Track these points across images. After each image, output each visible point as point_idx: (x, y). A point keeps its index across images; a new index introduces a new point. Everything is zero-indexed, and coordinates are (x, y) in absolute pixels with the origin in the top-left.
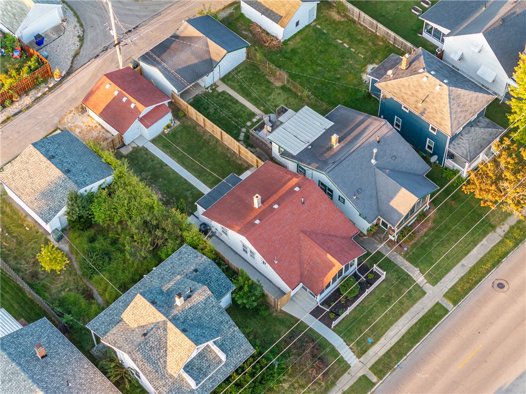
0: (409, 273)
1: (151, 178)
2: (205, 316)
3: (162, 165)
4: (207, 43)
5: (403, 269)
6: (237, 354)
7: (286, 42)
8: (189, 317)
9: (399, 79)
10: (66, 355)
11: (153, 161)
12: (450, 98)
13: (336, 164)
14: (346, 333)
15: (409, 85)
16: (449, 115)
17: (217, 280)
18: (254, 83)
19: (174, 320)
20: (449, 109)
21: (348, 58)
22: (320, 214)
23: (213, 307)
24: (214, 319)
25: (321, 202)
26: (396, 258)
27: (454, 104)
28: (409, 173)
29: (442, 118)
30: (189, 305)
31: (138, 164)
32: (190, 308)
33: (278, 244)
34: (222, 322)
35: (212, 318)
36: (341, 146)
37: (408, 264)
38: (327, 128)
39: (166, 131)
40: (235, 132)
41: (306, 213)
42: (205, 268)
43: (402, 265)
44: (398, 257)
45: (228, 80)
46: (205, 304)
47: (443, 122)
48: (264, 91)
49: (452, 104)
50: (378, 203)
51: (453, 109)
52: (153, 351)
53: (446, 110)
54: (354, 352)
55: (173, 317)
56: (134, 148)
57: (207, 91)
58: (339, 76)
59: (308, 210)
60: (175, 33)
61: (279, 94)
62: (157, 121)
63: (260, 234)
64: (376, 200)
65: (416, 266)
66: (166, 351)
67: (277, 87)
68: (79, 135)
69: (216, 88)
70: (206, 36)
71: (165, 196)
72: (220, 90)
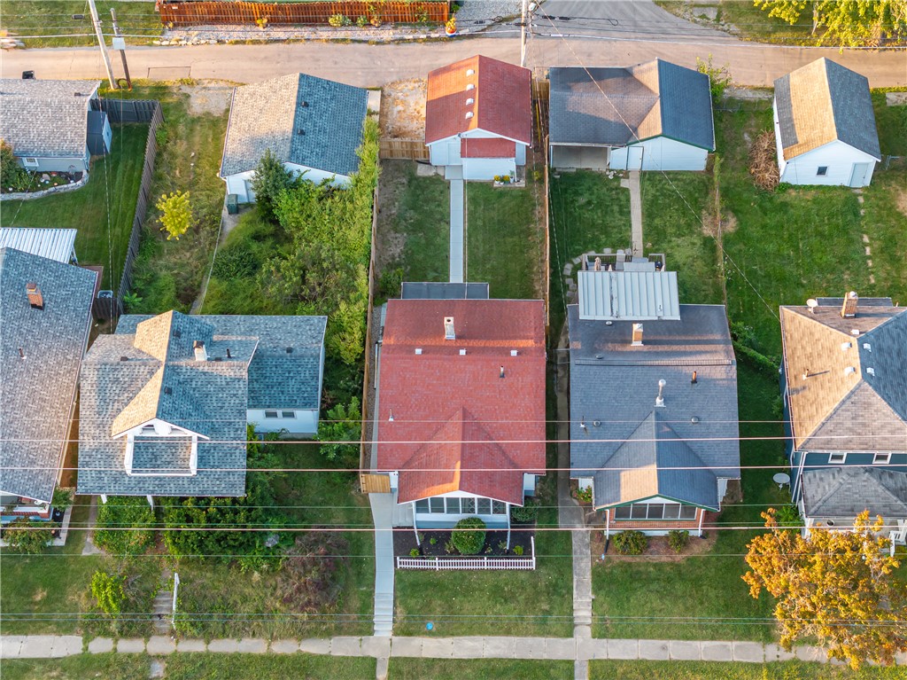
0: (575, 592)
1: (411, 224)
2: (214, 398)
3: (445, 219)
4: (652, 106)
5: (575, 580)
6: (218, 479)
7: (787, 187)
8: (194, 383)
9: (814, 322)
10: (65, 327)
11: (439, 205)
12: (849, 397)
13: (599, 362)
14: (407, 586)
15: (819, 340)
16: (823, 420)
17: (303, 383)
18: (676, 207)
19: (171, 371)
20: (831, 411)
21: (848, 268)
22: (511, 408)
23: (235, 395)
24: (223, 411)
25: (529, 394)
26: (582, 559)
27: (848, 411)
28: (698, 458)
29: (811, 418)
30: (206, 368)
31: (418, 196)
32: (205, 373)
33: (416, 400)
34: (230, 423)
35: (222, 408)
36: (640, 349)
37: (588, 578)
38: (664, 318)
39: (497, 184)
40: (577, 247)
41: (494, 392)
42: (302, 356)
43: (578, 575)
44: (585, 560)
45: (649, 179)
46: (227, 383)
47: (807, 423)
48: (679, 227)
49: (843, 407)
50: (609, 460)
51: (839, 415)
52: (114, 386)
53: (828, 410)
54: (394, 621)
55: (173, 366)
56: (437, 174)
57: (607, 173)
58: (805, 282)
59: (500, 391)
60: (631, 68)
61: (694, 244)
62: (483, 157)
64: (611, 454)
65: (595, 591)
66: (131, 398)
67: (700, 234)
68: (395, 112)
69: (622, 177)
70: (661, 96)
71: (403, 256)
72: (624, 184)
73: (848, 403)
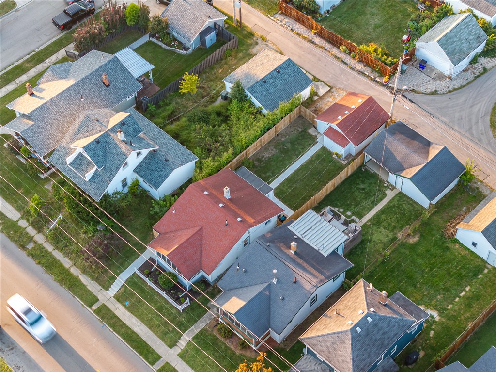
0: (187, 332)
1: (284, 149)
2: (113, 156)
3: (298, 155)
4: (420, 164)
5: (192, 328)
6: (93, 188)
7: (456, 241)
8: (110, 145)
9: (364, 294)
11: (302, 149)
12: (338, 333)
13: (266, 248)
16: (320, 334)
17: (160, 176)
18: (398, 216)
19: (106, 135)
20: (327, 333)
22: (219, 240)
23: (120, 160)
24: (112, 163)
25: (229, 240)
26: (203, 322)
27: (333, 338)
28: (270, 314)
29: (319, 330)
30: (118, 142)
31: (298, 139)
32: (116, 144)
33: (189, 211)
34: (111, 170)
35: (113, 162)
37: (197, 331)
38: (320, 251)
39: (334, 156)
40: (338, 203)
41: (218, 229)
42: (168, 165)
43: (195, 327)
44: (203, 324)
45: (400, 197)
46: (121, 154)
47: (314, 331)
48: (389, 225)
49: (332, 336)
50: (236, 289)
51: (328, 337)
52: (86, 128)
53: (327, 332)
54: (118, 292)
55: (108, 134)
56: (316, 136)
57: (386, 183)
58: (418, 286)
59: (221, 230)
60: (433, 143)
61: (388, 236)
62: (332, 139)
63: (195, 196)
64: (239, 287)
65: (194, 339)
66: (88, 136)
67: (396, 234)
68: (327, 100)
69: (390, 188)
70: (428, 163)
71: (267, 159)
72: (388, 192)
73: (336, 335)
